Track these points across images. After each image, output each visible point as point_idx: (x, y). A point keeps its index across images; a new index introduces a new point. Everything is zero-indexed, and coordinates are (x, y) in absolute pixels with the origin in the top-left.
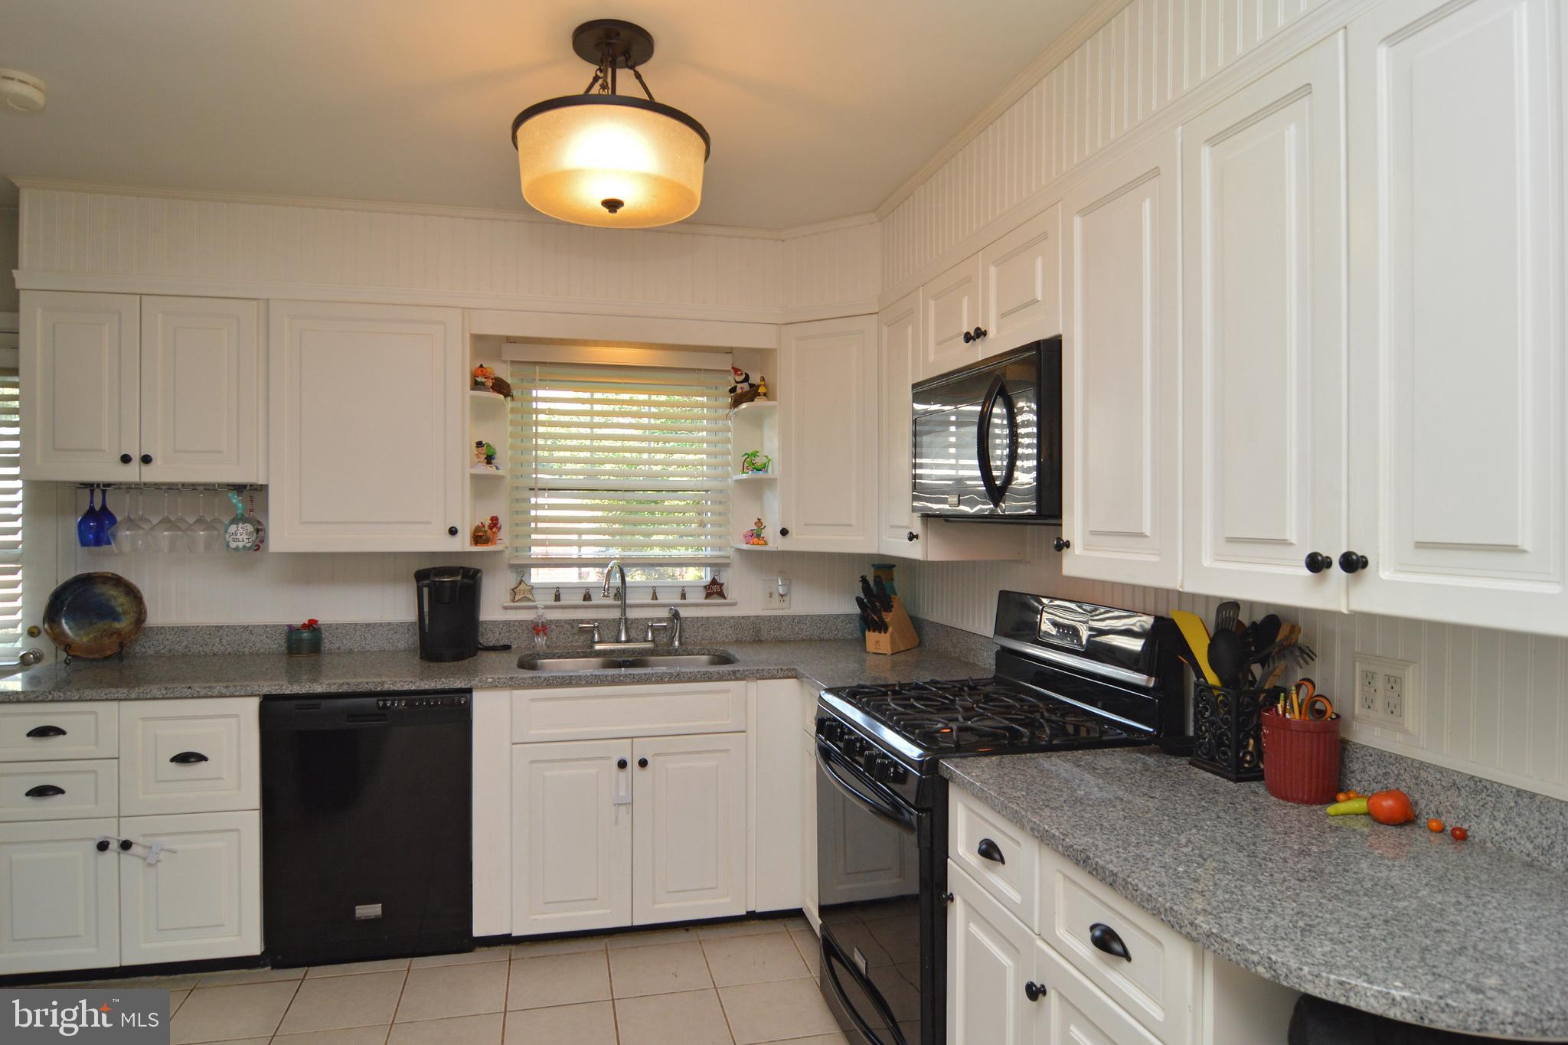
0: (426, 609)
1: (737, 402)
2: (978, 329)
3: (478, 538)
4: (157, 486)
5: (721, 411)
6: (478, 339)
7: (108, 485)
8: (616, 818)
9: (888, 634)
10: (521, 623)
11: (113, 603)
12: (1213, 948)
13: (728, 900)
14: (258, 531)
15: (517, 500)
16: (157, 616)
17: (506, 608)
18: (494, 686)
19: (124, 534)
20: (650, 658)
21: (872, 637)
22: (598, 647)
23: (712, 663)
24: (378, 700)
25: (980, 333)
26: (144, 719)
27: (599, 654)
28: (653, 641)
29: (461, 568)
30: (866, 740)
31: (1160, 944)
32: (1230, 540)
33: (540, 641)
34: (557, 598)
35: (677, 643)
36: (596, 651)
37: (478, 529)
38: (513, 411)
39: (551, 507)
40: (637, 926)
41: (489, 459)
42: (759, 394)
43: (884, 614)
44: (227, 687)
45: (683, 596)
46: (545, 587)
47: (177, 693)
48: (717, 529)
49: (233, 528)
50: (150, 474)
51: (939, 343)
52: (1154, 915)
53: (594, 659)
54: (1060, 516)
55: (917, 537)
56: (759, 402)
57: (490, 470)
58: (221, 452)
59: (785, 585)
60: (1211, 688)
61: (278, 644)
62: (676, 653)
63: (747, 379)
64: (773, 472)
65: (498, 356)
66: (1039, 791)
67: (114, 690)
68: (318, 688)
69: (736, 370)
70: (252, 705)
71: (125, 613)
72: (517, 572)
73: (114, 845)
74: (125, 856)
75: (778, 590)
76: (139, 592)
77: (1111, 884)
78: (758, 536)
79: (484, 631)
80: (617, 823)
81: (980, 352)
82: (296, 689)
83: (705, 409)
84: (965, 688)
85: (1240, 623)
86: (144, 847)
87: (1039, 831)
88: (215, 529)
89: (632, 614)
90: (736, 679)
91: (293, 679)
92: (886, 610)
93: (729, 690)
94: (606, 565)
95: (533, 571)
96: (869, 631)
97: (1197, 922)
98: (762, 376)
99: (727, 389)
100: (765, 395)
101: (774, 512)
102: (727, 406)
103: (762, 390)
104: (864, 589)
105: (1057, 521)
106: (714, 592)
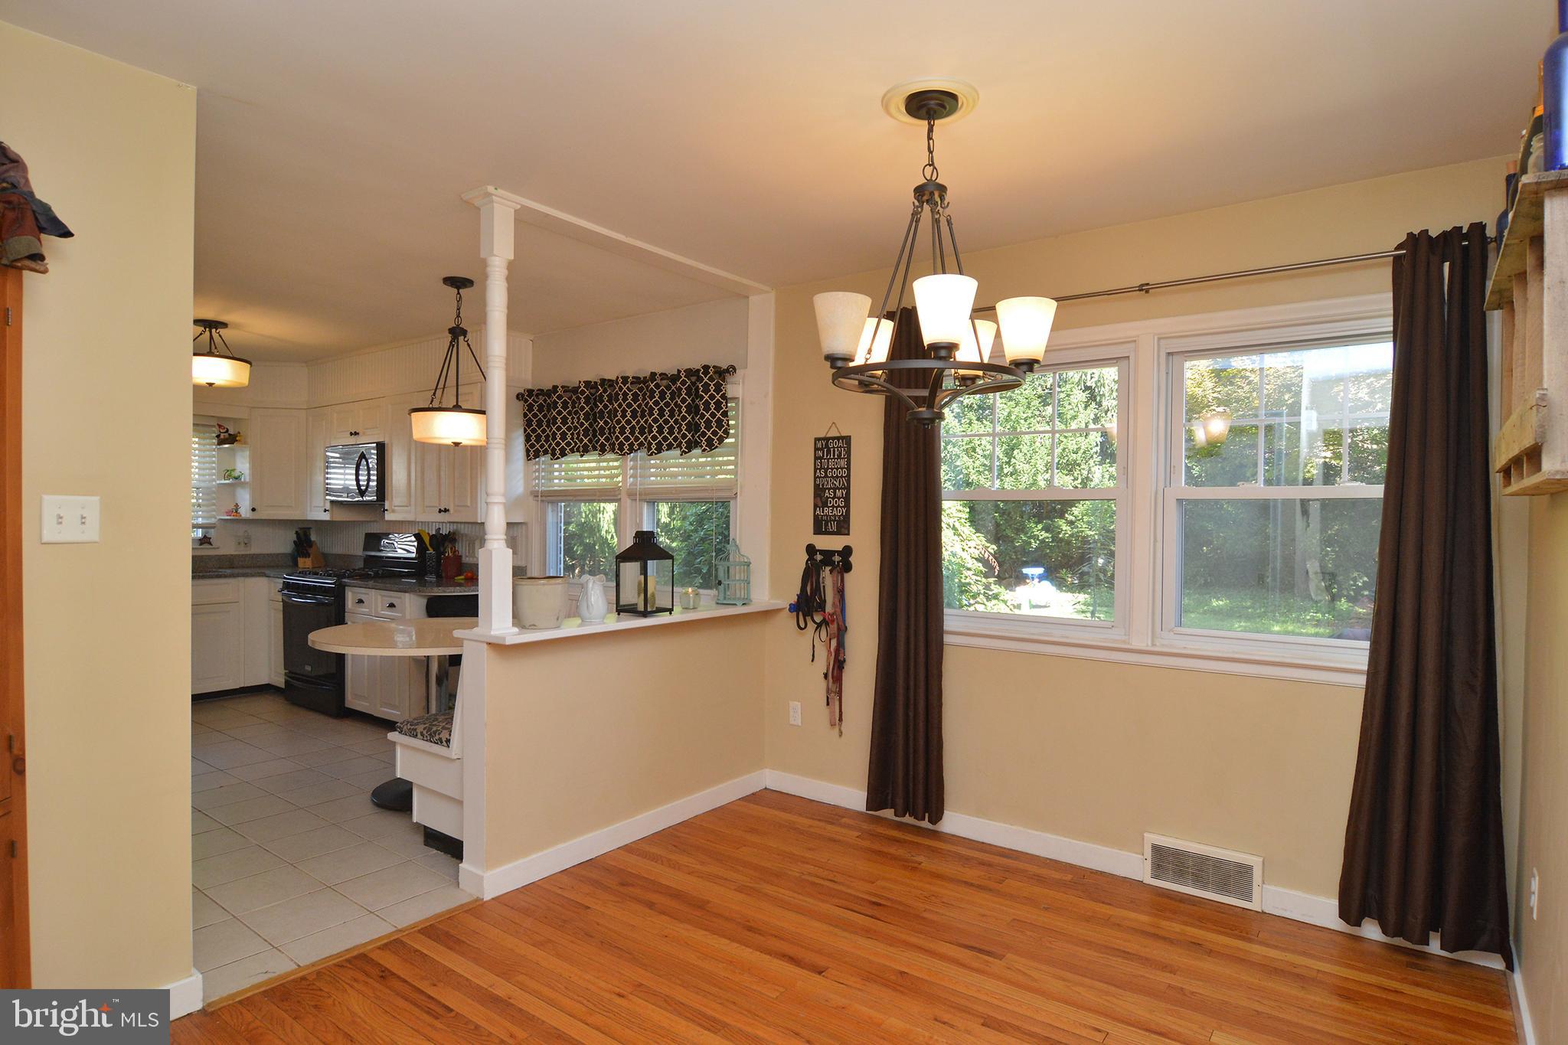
1: (221, 442)
5: (208, 446)
9: (310, 558)
21: (301, 560)
25: (356, 433)
42: (236, 440)
48: (206, 509)
54: (384, 501)
55: (328, 511)
56: (236, 444)
60: (430, 553)
63: (227, 431)
64: (244, 480)
69: (220, 426)
75: (243, 541)
78: (236, 512)
83: (200, 444)
90: (234, 577)
92: (309, 547)
93: (230, 583)
96: (299, 557)
98: (237, 431)
99: (214, 435)
100: (240, 441)
101: (245, 502)
102: (214, 444)
103: (237, 438)
104: (297, 537)
105: (383, 503)
106: (205, 542)
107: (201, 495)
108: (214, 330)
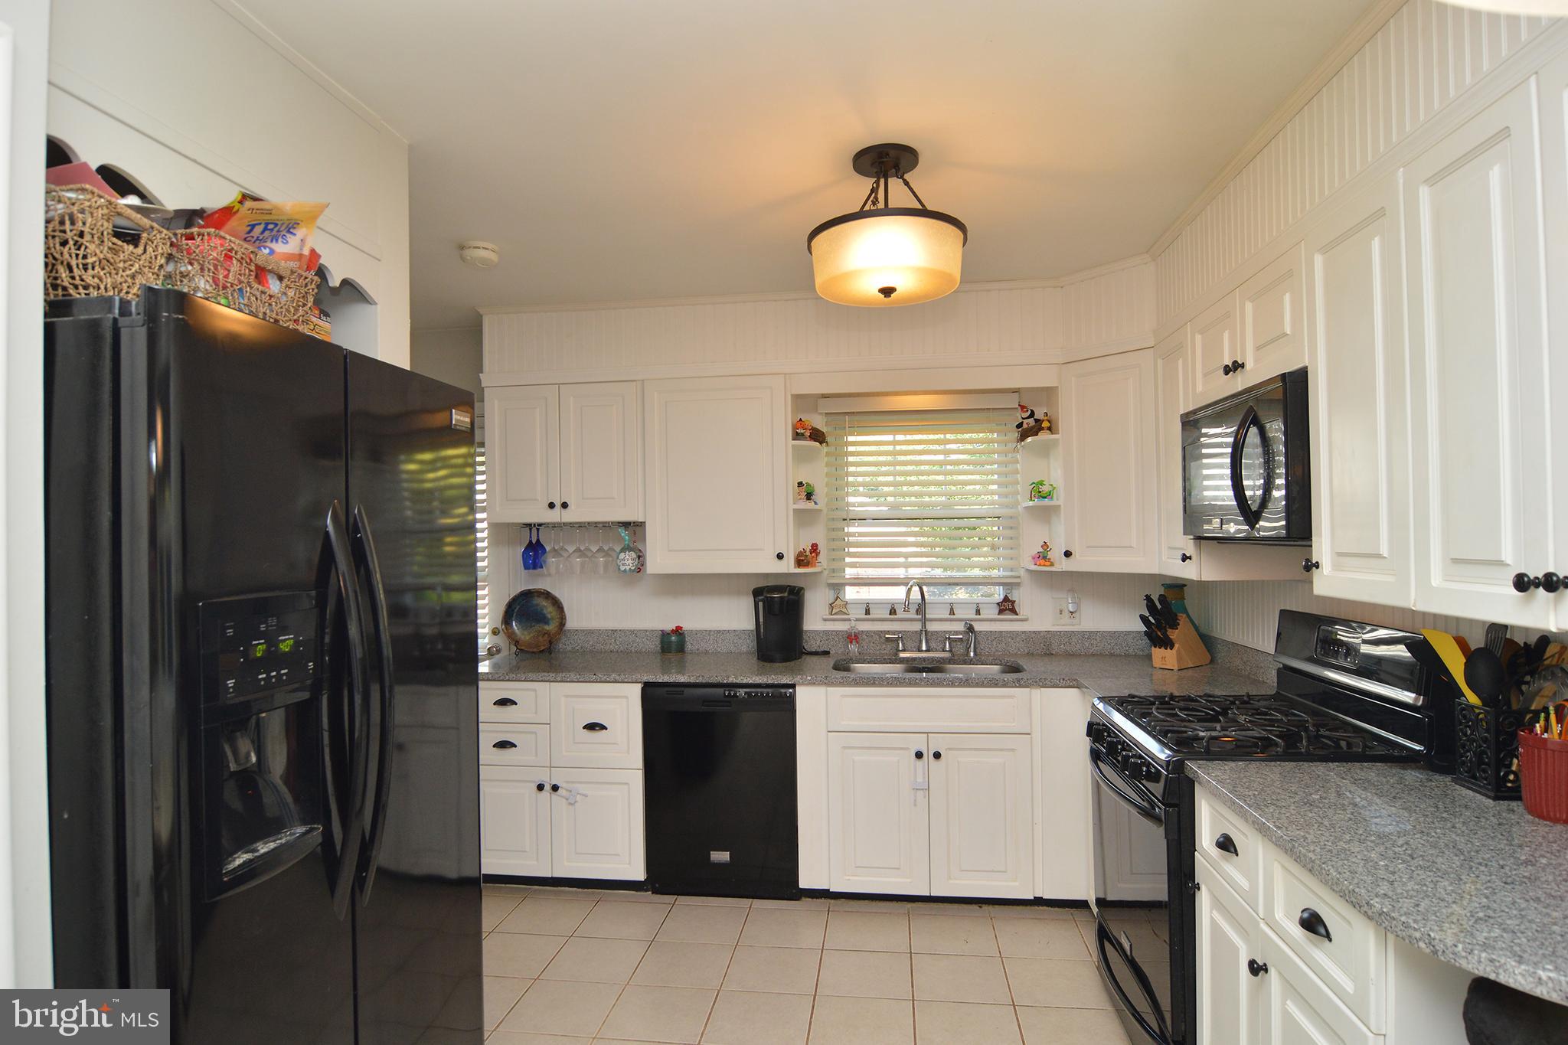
0: (761, 620)
1: (1023, 437)
2: (1236, 362)
3: (801, 561)
4: (571, 525)
5: (1010, 445)
6: (797, 398)
7: (540, 525)
8: (915, 800)
9: (1174, 651)
10: (837, 632)
11: (545, 611)
12: (1384, 925)
13: (1017, 884)
14: (639, 557)
15: (833, 530)
16: (572, 623)
17: (825, 620)
18: (812, 683)
19: (551, 560)
20: (948, 666)
21: (1158, 653)
22: (902, 655)
23: (1004, 672)
24: (725, 691)
25: (1236, 367)
26: (567, 696)
27: (902, 661)
28: (951, 651)
29: (789, 586)
30: (1127, 743)
31: (1349, 923)
32: (1456, 561)
33: (853, 648)
34: (867, 612)
35: (972, 654)
36: (900, 658)
37: (800, 554)
38: (828, 454)
39: (861, 535)
40: (933, 898)
41: (809, 496)
42: (1043, 429)
43: (1170, 632)
44: (619, 675)
45: (978, 612)
46: (857, 603)
47: (587, 679)
48: (1008, 552)
49: (622, 556)
50: (568, 516)
51: (1205, 375)
52: (1341, 896)
53: (898, 665)
54: (1310, 538)
55: (1190, 558)
56: (1043, 436)
57: (810, 505)
58: (613, 498)
59: (1075, 603)
60: (1473, 707)
61: (654, 645)
62: (971, 662)
63: (1032, 414)
64: (1057, 499)
65: (815, 409)
66: (1273, 792)
67: (546, 674)
68: (682, 679)
69: (1022, 407)
70: (637, 689)
71: (552, 619)
72: (834, 589)
73: (547, 787)
74: (554, 796)
75: (1068, 608)
76: (561, 603)
77: (1310, 870)
78: (1045, 558)
79: (808, 639)
80: (915, 805)
81: (1239, 383)
82: (666, 679)
83: (996, 444)
84: (1237, 702)
86: (567, 790)
87: (1258, 824)
88: (610, 556)
89: (932, 627)
90: (1021, 686)
91: (665, 670)
92: (1172, 628)
93: (1014, 696)
95: (848, 589)
96: (1155, 647)
97: (1372, 902)
98: (1045, 413)
99: (1015, 425)
100: (1047, 429)
101: (1058, 537)
102: (1013, 441)
103: (1045, 425)
104: (1149, 607)
105: (1308, 543)
106: (1006, 609)
107: (1000, 528)
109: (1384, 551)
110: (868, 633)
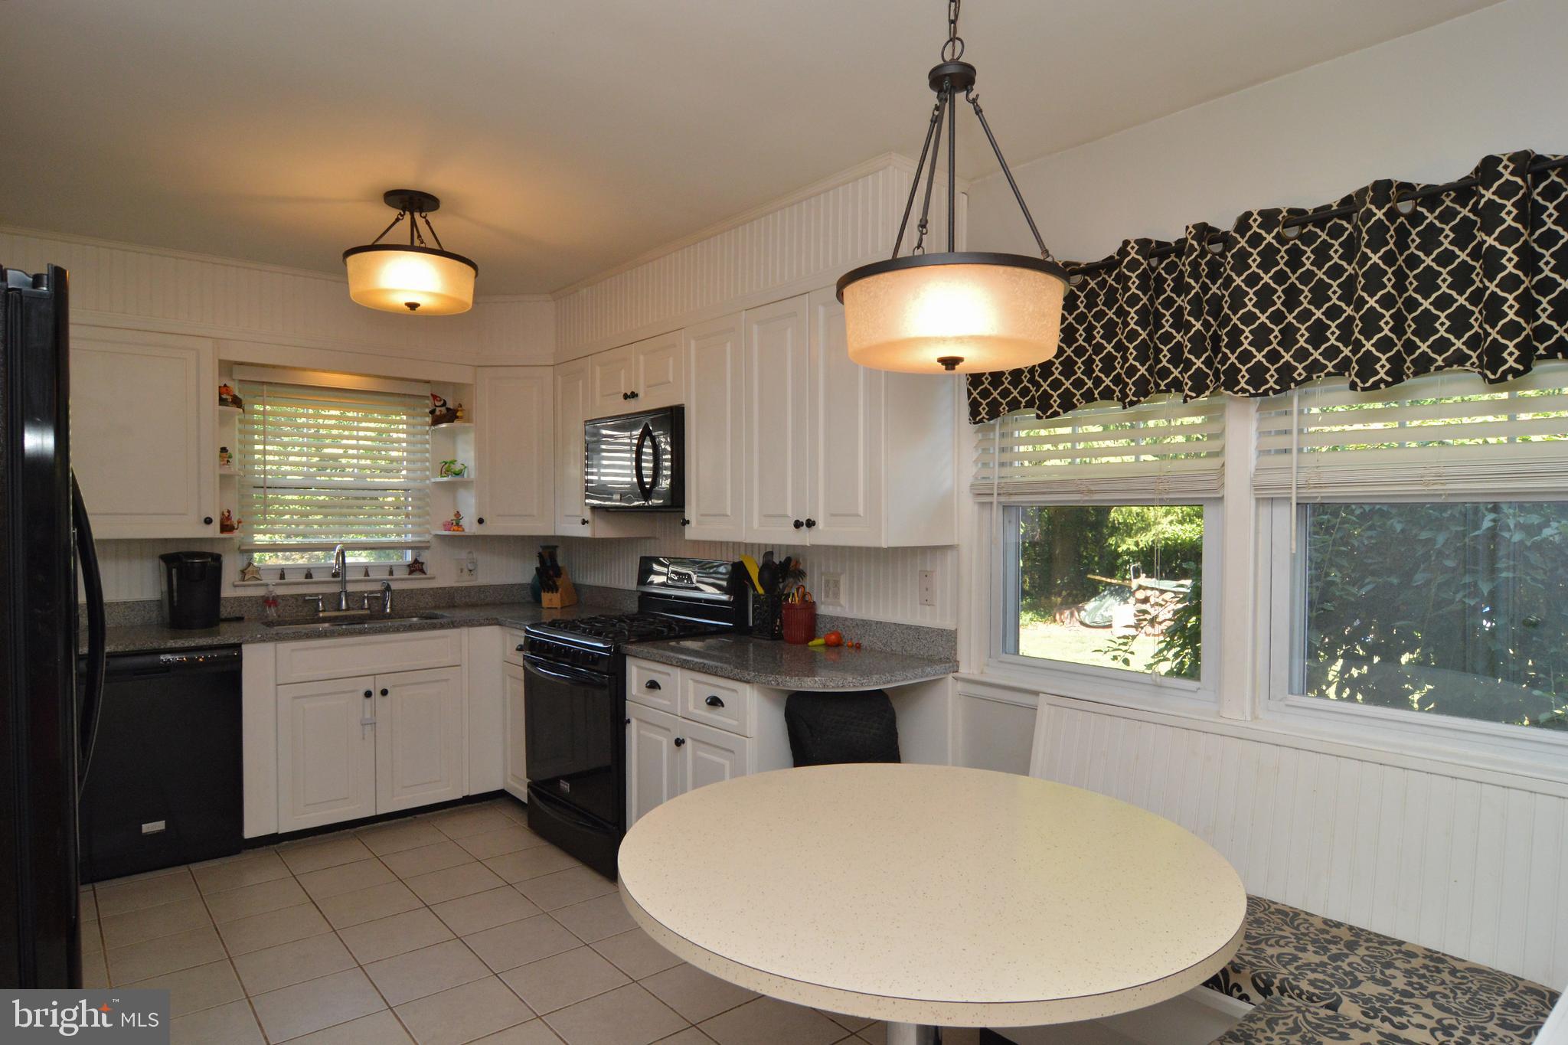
0: (175, 585)
1: (436, 421)
2: (633, 393)
3: (225, 526)
5: (419, 427)
6: (222, 363)
8: (363, 734)
9: (559, 594)
10: (250, 598)
17: (235, 586)
18: (262, 641)
21: (546, 596)
22: (322, 615)
24: (161, 657)
25: (634, 395)
27: (322, 620)
28: (369, 609)
29: (204, 552)
30: (568, 646)
32: (765, 516)
33: (270, 612)
34: (282, 577)
35: (389, 609)
36: (320, 618)
40: (381, 815)
42: (457, 417)
43: (556, 580)
45: (391, 573)
46: (269, 568)
48: (417, 520)
51: (603, 396)
54: (683, 506)
55: (587, 522)
56: (457, 423)
59: (473, 562)
60: (760, 595)
62: (390, 617)
63: (445, 404)
64: (468, 476)
65: (234, 376)
69: (435, 397)
72: (244, 555)
75: (467, 567)
78: (458, 524)
80: (363, 739)
81: (635, 406)
83: (405, 425)
85: (774, 562)
87: (680, 662)
89: (350, 588)
90: (454, 627)
92: (556, 577)
93: (447, 636)
94: (334, 549)
95: (258, 555)
96: (544, 592)
98: (457, 404)
99: (427, 410)
100: (462, 417)
101: (469, 506)
102: (426, 424)
103: (459, 414)
104: (541, 562)
105: (681, 509)
106: (417, 570)
107: (410, 499)
108: (417, 215)
109: (729, 513)
110: (284, 597)
